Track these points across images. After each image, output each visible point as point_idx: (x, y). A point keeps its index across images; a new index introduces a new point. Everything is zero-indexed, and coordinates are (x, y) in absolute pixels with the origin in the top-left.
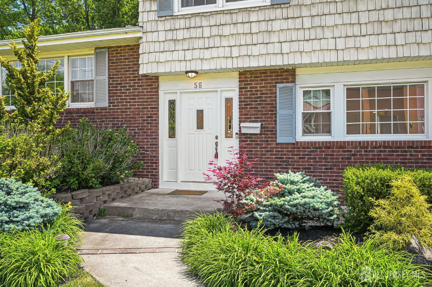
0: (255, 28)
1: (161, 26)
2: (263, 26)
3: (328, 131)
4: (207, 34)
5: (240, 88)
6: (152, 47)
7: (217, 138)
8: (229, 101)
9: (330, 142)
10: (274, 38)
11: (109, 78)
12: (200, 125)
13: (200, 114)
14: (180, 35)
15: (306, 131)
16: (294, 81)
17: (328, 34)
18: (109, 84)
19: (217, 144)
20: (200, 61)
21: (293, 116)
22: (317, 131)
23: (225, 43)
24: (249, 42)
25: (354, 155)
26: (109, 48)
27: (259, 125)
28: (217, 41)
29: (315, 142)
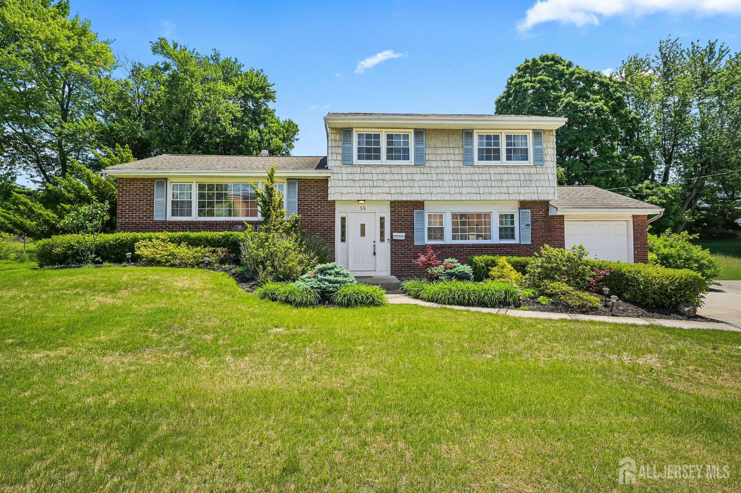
0: (405, 177)
1: (344, 170)
2: (410, 177)
3: (442, 238)
4: (375, 178)
5: (391, 212)
6: (337, 183)
7: (374, 242)
8: (382, 219)
9: (444, 245)
10: (416, 184)
11: (298, 201)
12: (363, 233)
13: (363, 227)
14: (357, 177)
15: (430, 238)
16: (423, 209)
17: (446, 184)
18: (298, 205)
19: (374, 246)
20: (370, 194)
21: (423, 229)
22: (435, 238)
23: (386, 184)
24: (401, 185)
25: (457, 252)
26: (299, 179)
27: (404, 234)
28: (381, 183)
29: (436, 245)
